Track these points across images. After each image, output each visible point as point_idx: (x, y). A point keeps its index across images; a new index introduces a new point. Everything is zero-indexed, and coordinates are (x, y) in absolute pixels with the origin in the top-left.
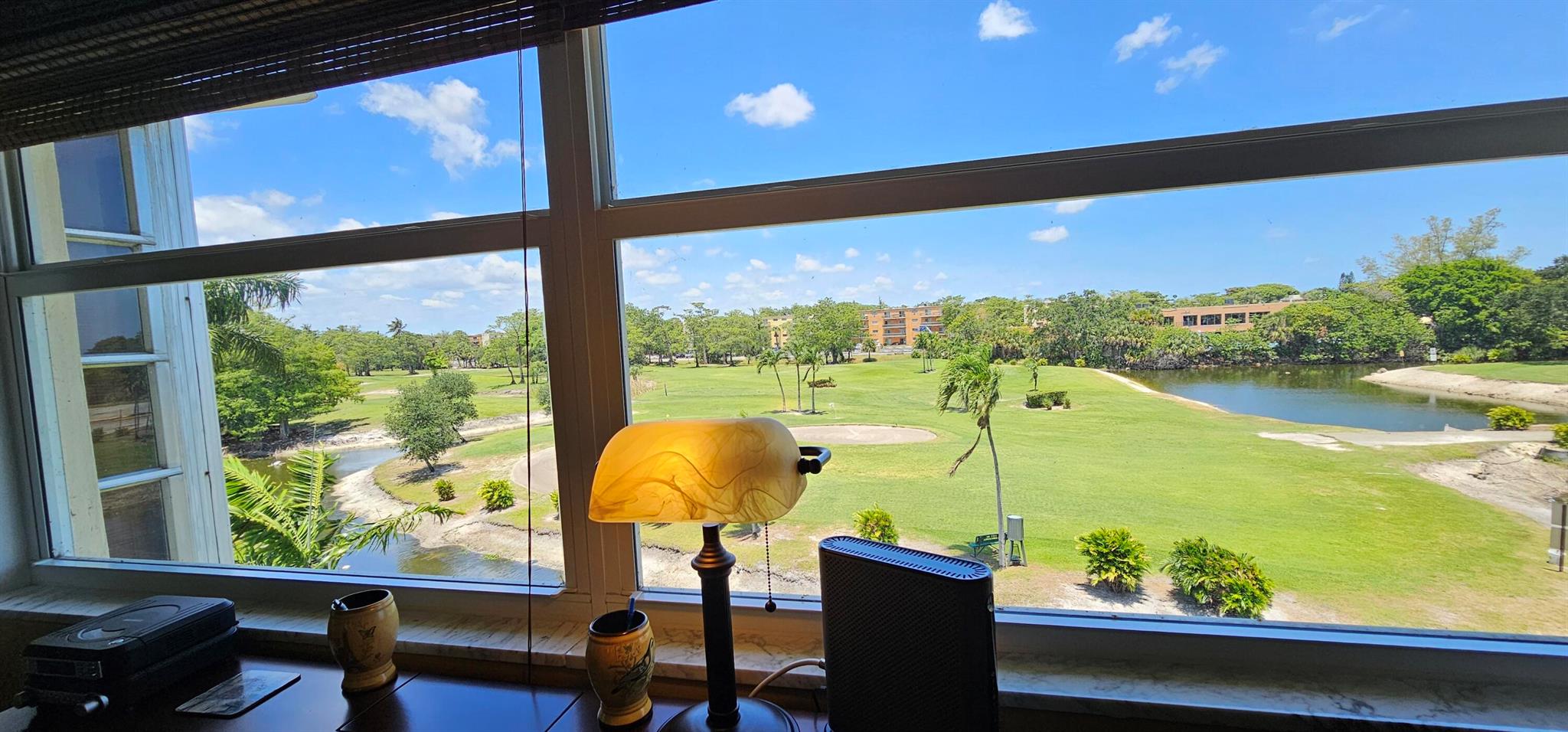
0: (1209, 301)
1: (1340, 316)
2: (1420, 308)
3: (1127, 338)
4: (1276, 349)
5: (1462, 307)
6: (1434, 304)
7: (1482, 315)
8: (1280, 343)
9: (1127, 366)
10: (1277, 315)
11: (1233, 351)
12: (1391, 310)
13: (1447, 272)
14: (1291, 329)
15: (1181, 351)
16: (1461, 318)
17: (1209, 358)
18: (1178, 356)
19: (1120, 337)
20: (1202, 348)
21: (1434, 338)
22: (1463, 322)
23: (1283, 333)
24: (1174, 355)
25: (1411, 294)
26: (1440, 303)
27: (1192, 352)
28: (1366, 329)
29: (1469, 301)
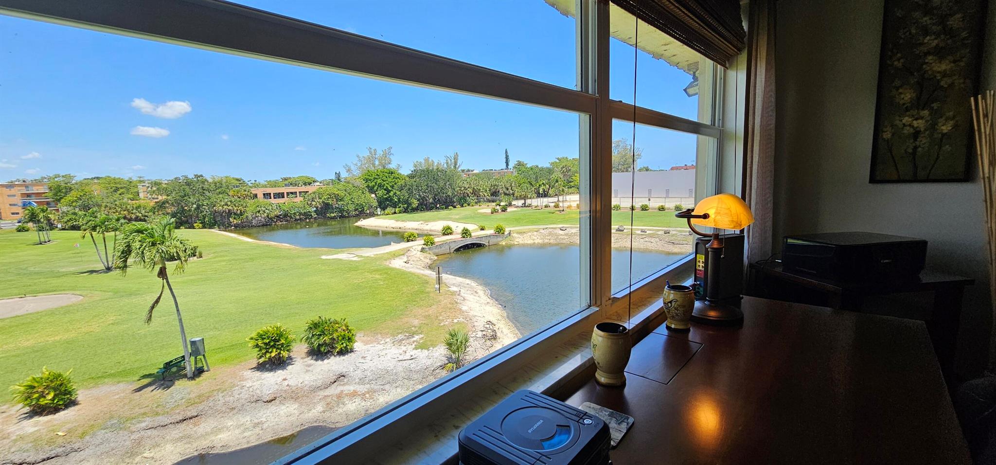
0: (274, 184)
1: (342, 193)
2: (371, 190)
3: (230, 208)
4: (315, 211)
5: (385, 190)
6: (375, 188)
7: (391, 194)
8: (317, 208)
9: (232, 226)
10: (314, 193)
11: (295, 213)
12: (361, 191)
13: (378, 174)
14: (321, 200)
15: (266, 215)
16: (385, 195)
17: (282, 218)
18: (264, 218)
19: (225, 207)
20: (277, 213)
21: (377, 204)
22: (386, 196)
23: (318, 203)
24: (262, 217)
25: (367, 183)
26: (377, 189)
27: (272, 215)
28: (353, 200)
29: (387, 187)
